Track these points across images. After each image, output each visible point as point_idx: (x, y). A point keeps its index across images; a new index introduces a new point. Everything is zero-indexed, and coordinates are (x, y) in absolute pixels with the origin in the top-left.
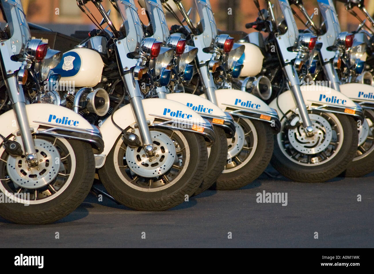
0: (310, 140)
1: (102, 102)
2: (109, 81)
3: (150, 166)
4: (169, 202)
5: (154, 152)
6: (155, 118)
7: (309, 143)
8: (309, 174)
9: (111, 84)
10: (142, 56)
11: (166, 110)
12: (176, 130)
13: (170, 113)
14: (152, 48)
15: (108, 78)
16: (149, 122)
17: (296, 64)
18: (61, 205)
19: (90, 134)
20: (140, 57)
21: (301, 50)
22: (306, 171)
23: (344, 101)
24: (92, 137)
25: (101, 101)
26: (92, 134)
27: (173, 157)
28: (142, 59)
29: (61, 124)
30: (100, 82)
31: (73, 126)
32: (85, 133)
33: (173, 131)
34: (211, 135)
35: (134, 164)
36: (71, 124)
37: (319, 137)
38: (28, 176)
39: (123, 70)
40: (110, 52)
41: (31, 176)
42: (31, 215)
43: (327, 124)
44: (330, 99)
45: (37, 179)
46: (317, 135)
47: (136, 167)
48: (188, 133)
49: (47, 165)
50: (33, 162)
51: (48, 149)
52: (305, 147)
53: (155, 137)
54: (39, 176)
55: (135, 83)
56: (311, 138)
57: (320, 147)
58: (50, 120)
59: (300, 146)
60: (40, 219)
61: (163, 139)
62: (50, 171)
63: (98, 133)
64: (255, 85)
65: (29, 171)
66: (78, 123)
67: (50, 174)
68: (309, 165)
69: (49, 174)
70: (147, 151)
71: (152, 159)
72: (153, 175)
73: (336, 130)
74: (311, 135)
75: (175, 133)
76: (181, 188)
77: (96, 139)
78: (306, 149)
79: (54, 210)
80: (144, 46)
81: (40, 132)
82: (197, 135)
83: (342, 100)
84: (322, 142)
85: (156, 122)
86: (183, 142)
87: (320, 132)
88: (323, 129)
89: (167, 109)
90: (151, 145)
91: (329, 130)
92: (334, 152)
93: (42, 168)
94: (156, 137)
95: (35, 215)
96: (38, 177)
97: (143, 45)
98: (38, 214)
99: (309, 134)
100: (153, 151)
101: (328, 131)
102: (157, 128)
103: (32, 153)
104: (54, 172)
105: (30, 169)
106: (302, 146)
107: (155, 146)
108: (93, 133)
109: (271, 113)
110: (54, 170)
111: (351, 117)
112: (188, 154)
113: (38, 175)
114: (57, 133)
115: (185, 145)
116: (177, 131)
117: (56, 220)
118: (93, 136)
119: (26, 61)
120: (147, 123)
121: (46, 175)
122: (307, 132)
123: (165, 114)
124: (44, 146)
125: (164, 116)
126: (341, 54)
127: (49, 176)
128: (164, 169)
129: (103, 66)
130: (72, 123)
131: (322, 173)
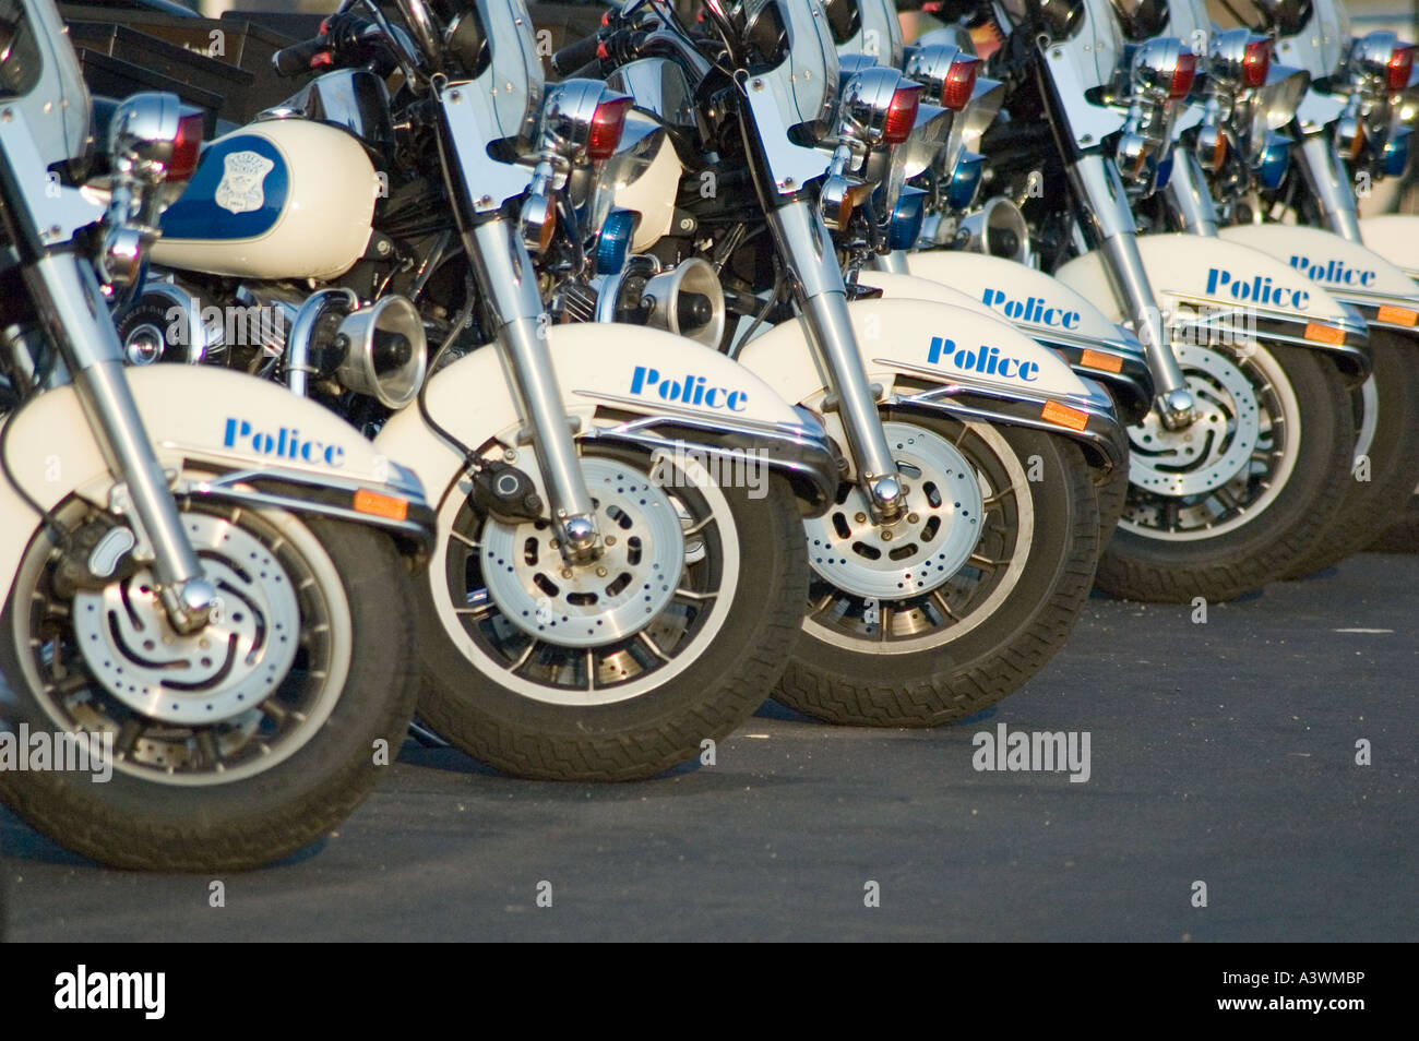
0: (1179, 444)
1: (704, 310)
2: (704, 230)
3: (885, 557)
4: (963, 696)
5: (902, 504)
6: (898, 375)
7: (1173, 452)
8: (1174, 573)
9: (710, 243)
10: (848, 138)
11: (936, 342)
12: (975, 421)
13: (954, 355)
14: (890, 108)
15: (698, 217)
16: (877, 389)
17: (1124, 155)
18: (692, 711)
19: (792, 443)
20: (842, 142)
21: (1140, 99)
22: (1160, 557)
23: (1302, 295)
24: (801, 453)
25: (700, 308)
26: (800, 441)
27: (973, 521)
28: (850, 149)
29: (678, 402)
30: (667, 232)
31: (726, 411)
32: (773, 438)
33: (964, 425)
34: (1112, 441)
35: (824, 547)
36: (716, 403)
37: (1211, 434)
38: (562, 596)
39: (777, 190)
40: (708, 120)
41: (575, 599)
42: (580, 743)
43: (1237, 382)
44: (1246, 287)
45: (601, 612)
46: (1204, 424)
47: (831, 561)
48: (1025, 431)
49: (635, 557)
50: (583, 545)
51: (635, 498)
52: (1160, 468)
53: (900, 446)
54: (604, 600)
55: (821, 241)
56: (1181, 436)
57: (1216, 468)
58: (636, 388)
59: (1141, 466)
60: (611, 762)
61: (932, 453)
62: (646, 583)
63: (820, 435)
64: (974, 233)
65: (565, 580)
66: (744, 397)
67: (647, 592)
68: (1171, 536)
69: (643, 592)
70: (877, 499)
71: (892, 530)
72: (898, 588)
73: (1269, 403)
74: (1180, 424)
75: (971, 431)
76: (1004, 642)
77: (819, 460)
78: (1161, 475)
79: (665, 729)
80: (859, 99)
81: (603, 433)
82: (1059, 438)
83: (1293, 292)
84: (1223, 450)
85: (901, 390)
86: (1005, 464)
87: (1213, 410)
88: (1225, 398)
89: (940, 340)
90: (892, 478)
91: (1247, 406)
92: (1264, 490)
93: (617, 569)
94: (906, 447)
95: (596, 746)
96: (604, 603)
97: (855, 95)
98: (607, 741)
99: (1176, 421)
100: (899, 502)
101: (1244, 408)
102: (906, 412)
103: (581, 512)
104: (663, 583)
105: (570, 572)
106: (1145, 465)
107: (905, 479)
108: (803, 436)
109: (1121, 346)
110: (661, 577)
111: (1324, 356)
112: (1027, 514)
113: (602, 595)
114: (662, 434)
115: (1012, 478)
116: (983, 425)
117: (669, 765)
118: (805, 449)
119: (548, 164)
120: (873, 392)
121: (631, 596)
122: (1168, 412)
123: (933, 357)
124: (620, 484)
125: (932, 366)
126: (1222, 114)
127: (644, 601)
128: (941, 568)
129: (679, 173)
130: (720, 399)
131: (1223, 568)
